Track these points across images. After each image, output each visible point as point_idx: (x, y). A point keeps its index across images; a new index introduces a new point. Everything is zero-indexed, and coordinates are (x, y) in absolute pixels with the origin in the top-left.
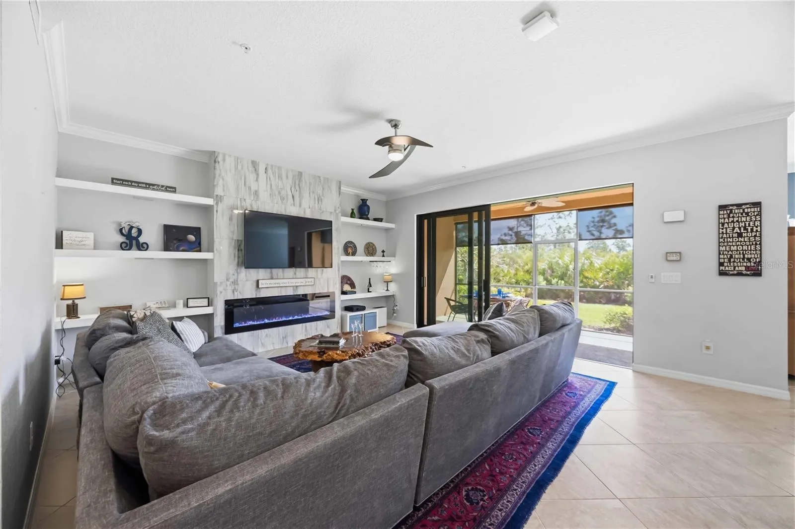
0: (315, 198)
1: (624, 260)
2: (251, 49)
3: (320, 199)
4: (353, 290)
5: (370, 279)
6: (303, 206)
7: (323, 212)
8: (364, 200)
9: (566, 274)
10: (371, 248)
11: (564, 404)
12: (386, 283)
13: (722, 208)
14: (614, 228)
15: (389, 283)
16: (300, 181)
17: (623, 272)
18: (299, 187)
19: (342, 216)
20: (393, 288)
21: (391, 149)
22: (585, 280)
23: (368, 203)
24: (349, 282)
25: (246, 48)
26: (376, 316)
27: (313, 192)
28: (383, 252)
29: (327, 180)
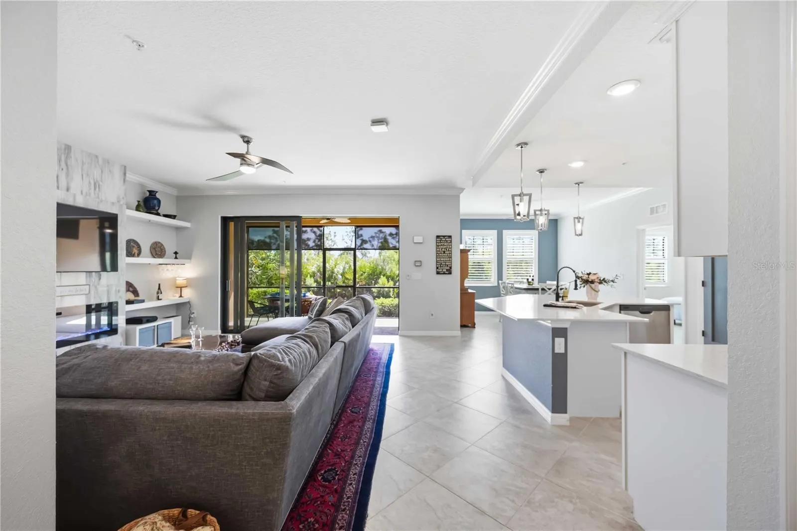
0: (90, 183)
1: (371, 265)
2: (145, 46)
3: (97, 185)
4: (136, 298)
5: (159, 285)
6: (72, 191)
7: (102, 201)
8: (153, 191)
9: (332, 276)
10: (159, 249)
11: (374, 359)
12: (180, 289)
13: (438, 237)
14: (361, 238)
15: (183, 289)
16: (68, 156)
17: (371, 274)
18: (67, 165)
19: (128, 208)
20: (188, 294)
21: (244, 162)
22: (346, 281)
23: (158, 195)
24: (131, 289)
25: (139, 45)
26: (170, 327)
27: (88, 175)
28: (176, 253)
29: (107, 162)
